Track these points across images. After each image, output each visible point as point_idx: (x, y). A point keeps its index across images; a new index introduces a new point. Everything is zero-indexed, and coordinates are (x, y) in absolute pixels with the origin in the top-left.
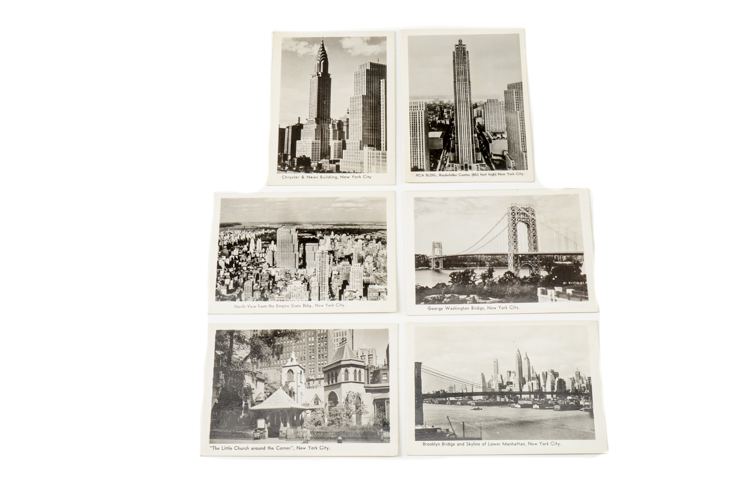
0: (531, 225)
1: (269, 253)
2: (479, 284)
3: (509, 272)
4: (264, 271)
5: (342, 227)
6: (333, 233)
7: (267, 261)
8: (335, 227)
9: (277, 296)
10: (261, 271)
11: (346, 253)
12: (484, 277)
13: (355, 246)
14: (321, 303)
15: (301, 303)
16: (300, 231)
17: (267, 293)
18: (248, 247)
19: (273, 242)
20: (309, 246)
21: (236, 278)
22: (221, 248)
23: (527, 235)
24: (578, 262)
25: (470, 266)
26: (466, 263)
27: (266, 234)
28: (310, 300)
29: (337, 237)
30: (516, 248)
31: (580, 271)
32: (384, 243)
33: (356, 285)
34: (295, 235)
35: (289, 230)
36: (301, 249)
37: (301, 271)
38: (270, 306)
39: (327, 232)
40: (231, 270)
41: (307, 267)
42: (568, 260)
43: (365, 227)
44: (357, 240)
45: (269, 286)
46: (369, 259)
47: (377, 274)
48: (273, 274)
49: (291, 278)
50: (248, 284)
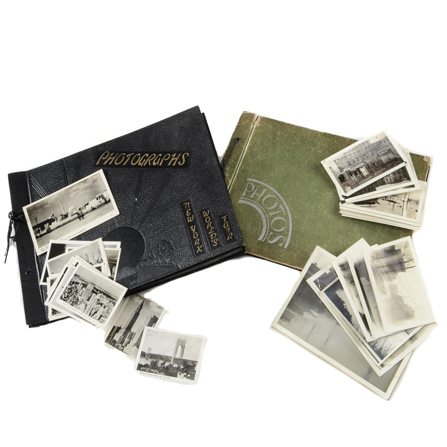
0: (183, 347)
1: (82, 291)
2: (160, 367)
3: (171, 364)
4: (77, 296)
5: (106, 293)
6: (102, 293)
7: (80, 293)
8: (104, 292)
9: (76, 306)
10: (76, 295)
11: (102, 303)
12: (162, 364)
13: (106, 301)
14: (86, 315)
15: (81, 312)
16: (94, 288)
17: (74, 304)
18: (78, 286)
19: (85, 287)
20: (94, 294)
21: (69, 294)
22: (71, 282)
23: (181, 351)
24: (195, 365)
25: (158, 359)
26: (157, 358)
27: (85, 284)
28: (84, 312)
29: (103, 295)
30: (175, 355)
31: (195, 368)
32: (114, 305)
33: (98, 315)
34: (92, 288)
35: (91, 286)
36: (91, 294)
37: (87, 302)
38: (72, 308)
39: (101, 292)
40: (69, 291)
41: (89, 301)
42: (191, 363)
43: (112, 297)
44: (107, 300)
45: (76, 302)
46: (107, 308)
47: (106, 314)
48: (79, 298)
49: (83, 302)
50: (71, 298)
